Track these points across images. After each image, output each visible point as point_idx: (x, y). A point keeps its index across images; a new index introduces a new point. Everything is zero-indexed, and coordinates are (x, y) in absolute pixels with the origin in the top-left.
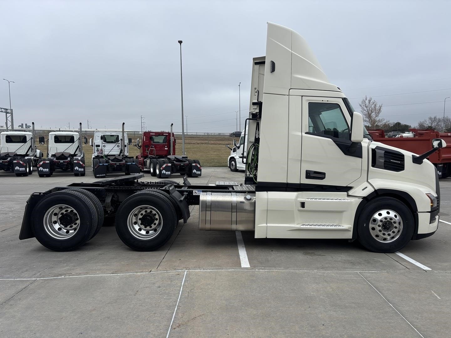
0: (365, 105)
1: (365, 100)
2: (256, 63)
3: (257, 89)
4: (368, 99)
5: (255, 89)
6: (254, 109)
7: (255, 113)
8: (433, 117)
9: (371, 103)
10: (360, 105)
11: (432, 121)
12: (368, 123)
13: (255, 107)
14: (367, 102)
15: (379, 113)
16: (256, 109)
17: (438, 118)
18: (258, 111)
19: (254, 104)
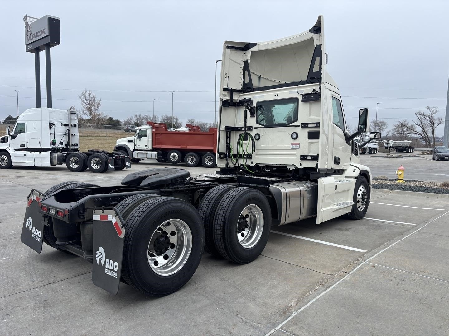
0: (85, 97)
1: (85, 93)
2: (228, 47)
3: (227, 75)
4: (88, 92)
5: (226, 74)
6: (223, 95)
7: (226, 99)
8: (138, 115)
9: (91, 97)
10: (80, 97)
11: (137, 118)
12: (89, 116)
13: (226, 93)
14: (87, 95)
15: (98, 107)
16: (225, 95)
17: (142, 116)
18: (229, 98)
19: (225, 90)
